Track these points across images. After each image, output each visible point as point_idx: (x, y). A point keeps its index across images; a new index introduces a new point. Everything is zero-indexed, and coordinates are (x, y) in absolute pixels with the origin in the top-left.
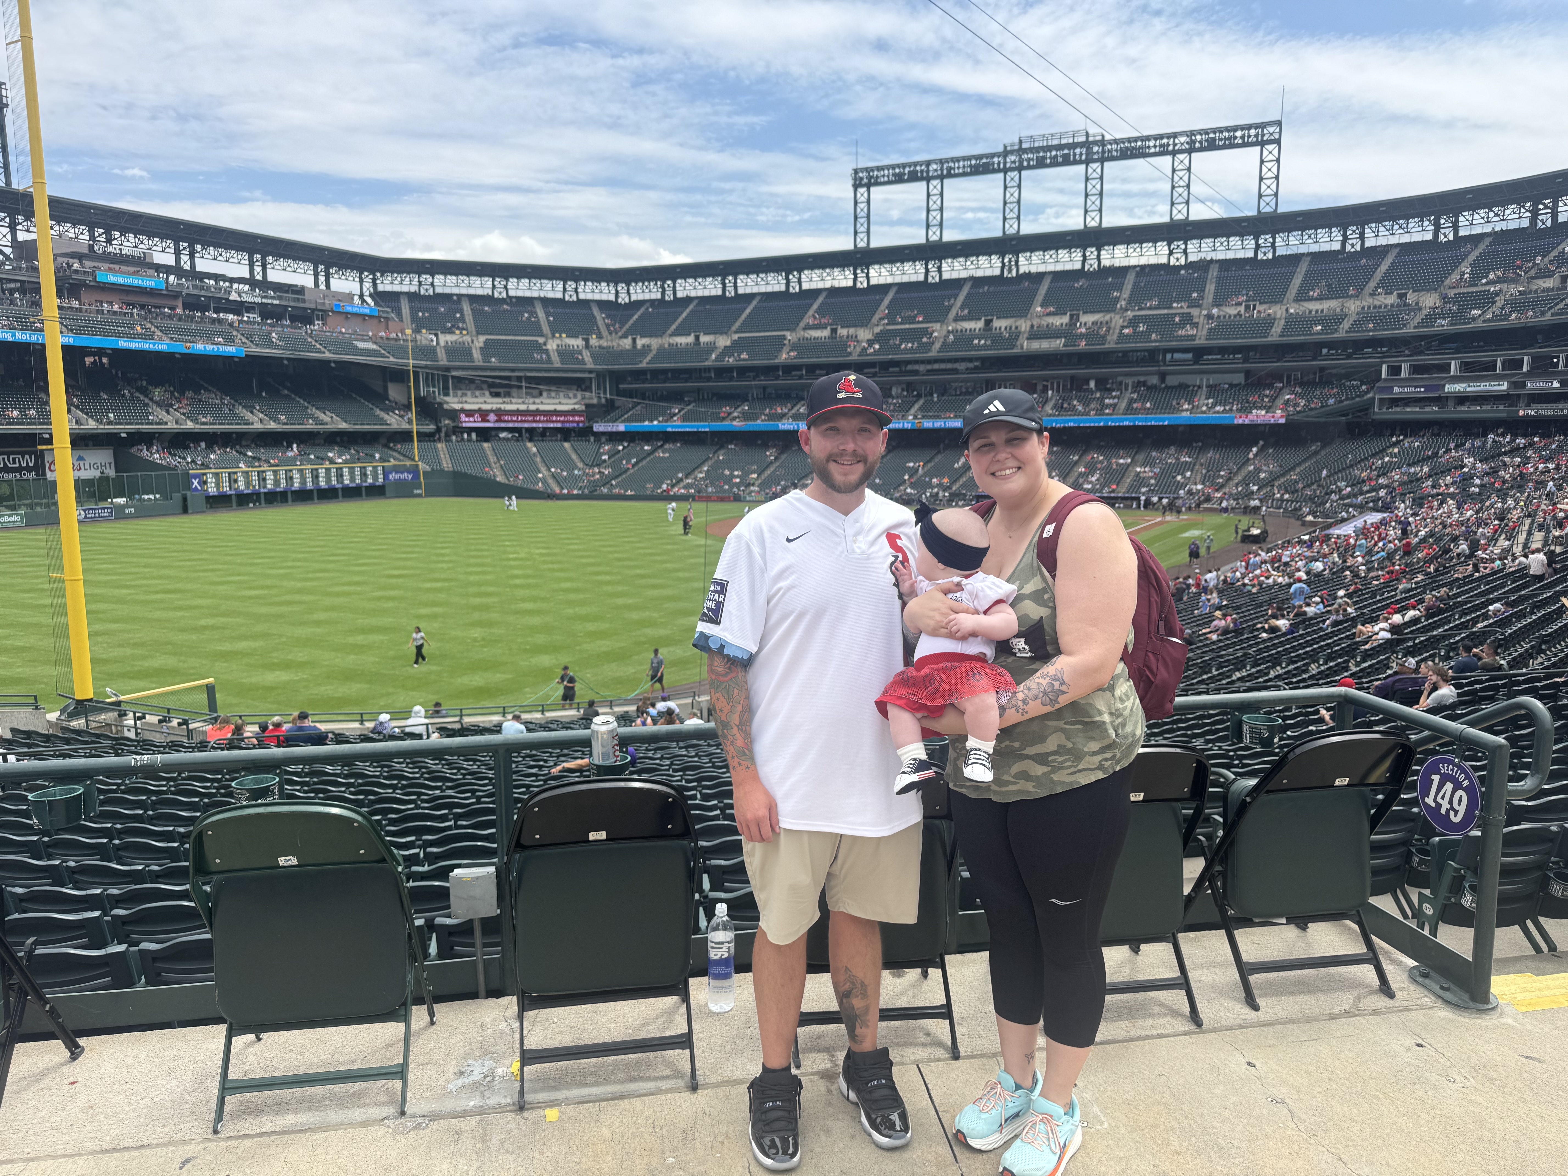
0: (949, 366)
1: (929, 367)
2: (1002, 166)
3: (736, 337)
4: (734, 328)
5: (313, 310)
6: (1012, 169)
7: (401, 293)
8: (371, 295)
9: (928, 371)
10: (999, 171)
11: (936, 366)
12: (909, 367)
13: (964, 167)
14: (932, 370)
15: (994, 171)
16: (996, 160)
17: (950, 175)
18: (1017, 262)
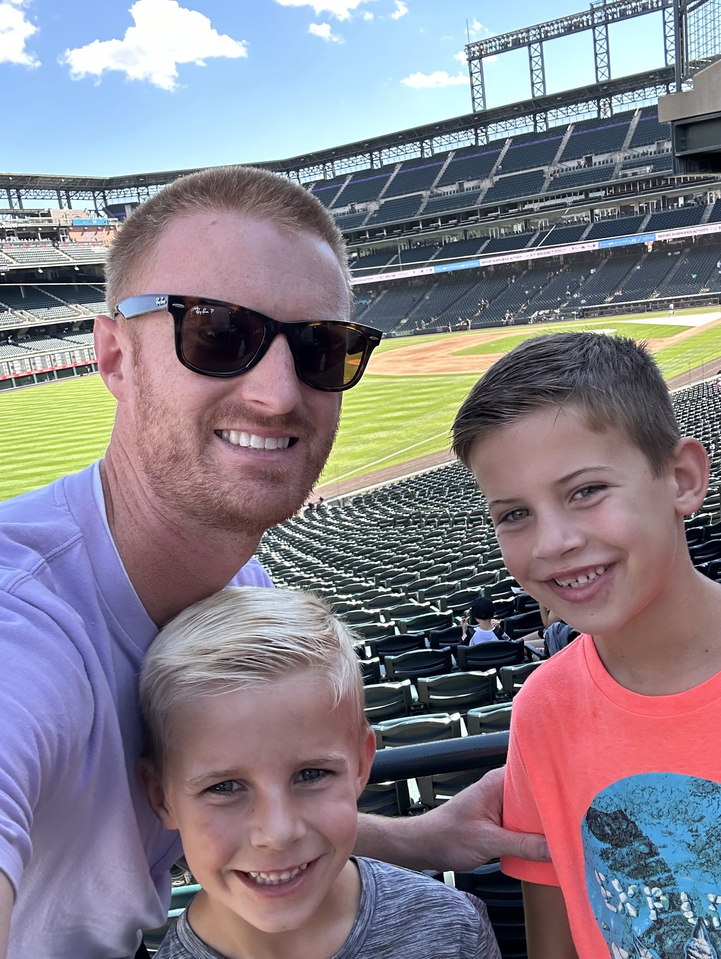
0: (559, 201)
1: (542, 204)
2: (590, 23)
3: (383, 201)
4: (381, 195)
5: (58, 227)
6: (599, 25)
7: (126, 204)
8: (103, 209)
9: (541, 208)
10: (588, 27)
11: (548, 203)
12: (527, 207)
13: (558, 29)
14: (545, 207)
15: (584, 29)
16: (584, 18)
17: (547, 38)
18: (610, 104)
